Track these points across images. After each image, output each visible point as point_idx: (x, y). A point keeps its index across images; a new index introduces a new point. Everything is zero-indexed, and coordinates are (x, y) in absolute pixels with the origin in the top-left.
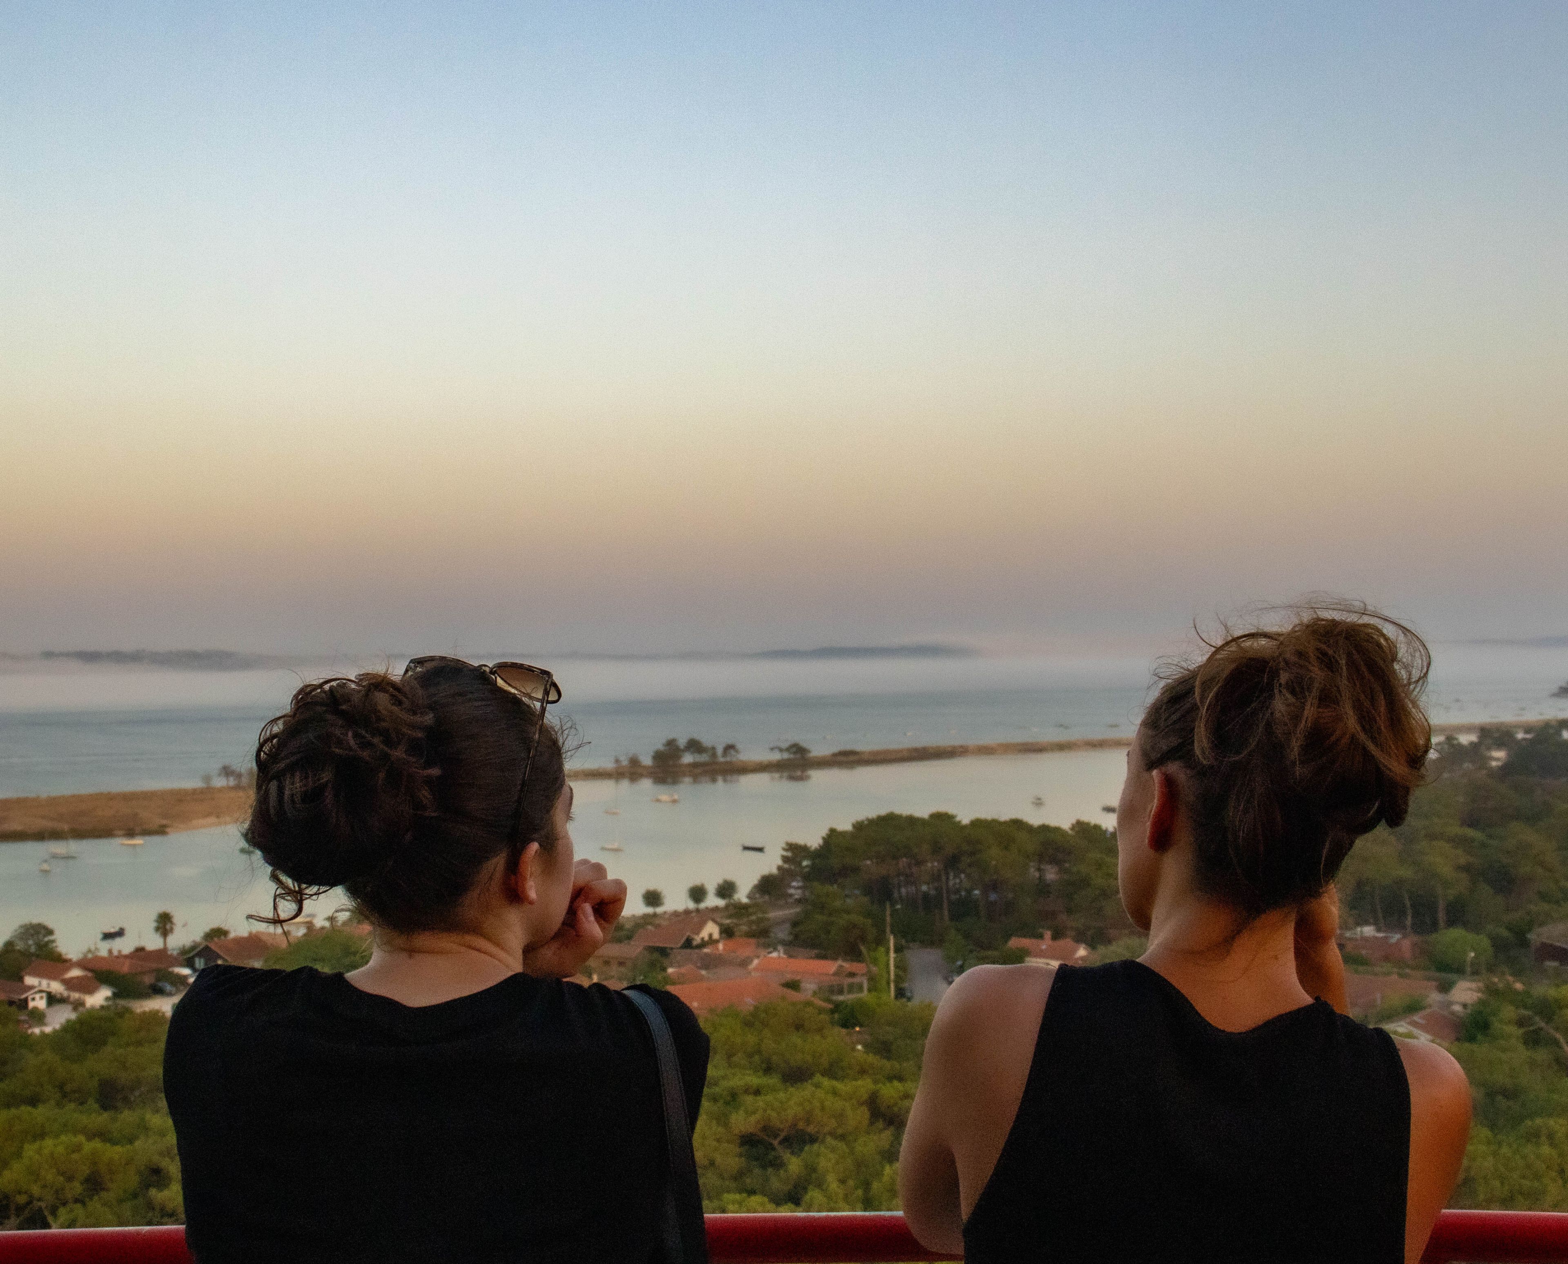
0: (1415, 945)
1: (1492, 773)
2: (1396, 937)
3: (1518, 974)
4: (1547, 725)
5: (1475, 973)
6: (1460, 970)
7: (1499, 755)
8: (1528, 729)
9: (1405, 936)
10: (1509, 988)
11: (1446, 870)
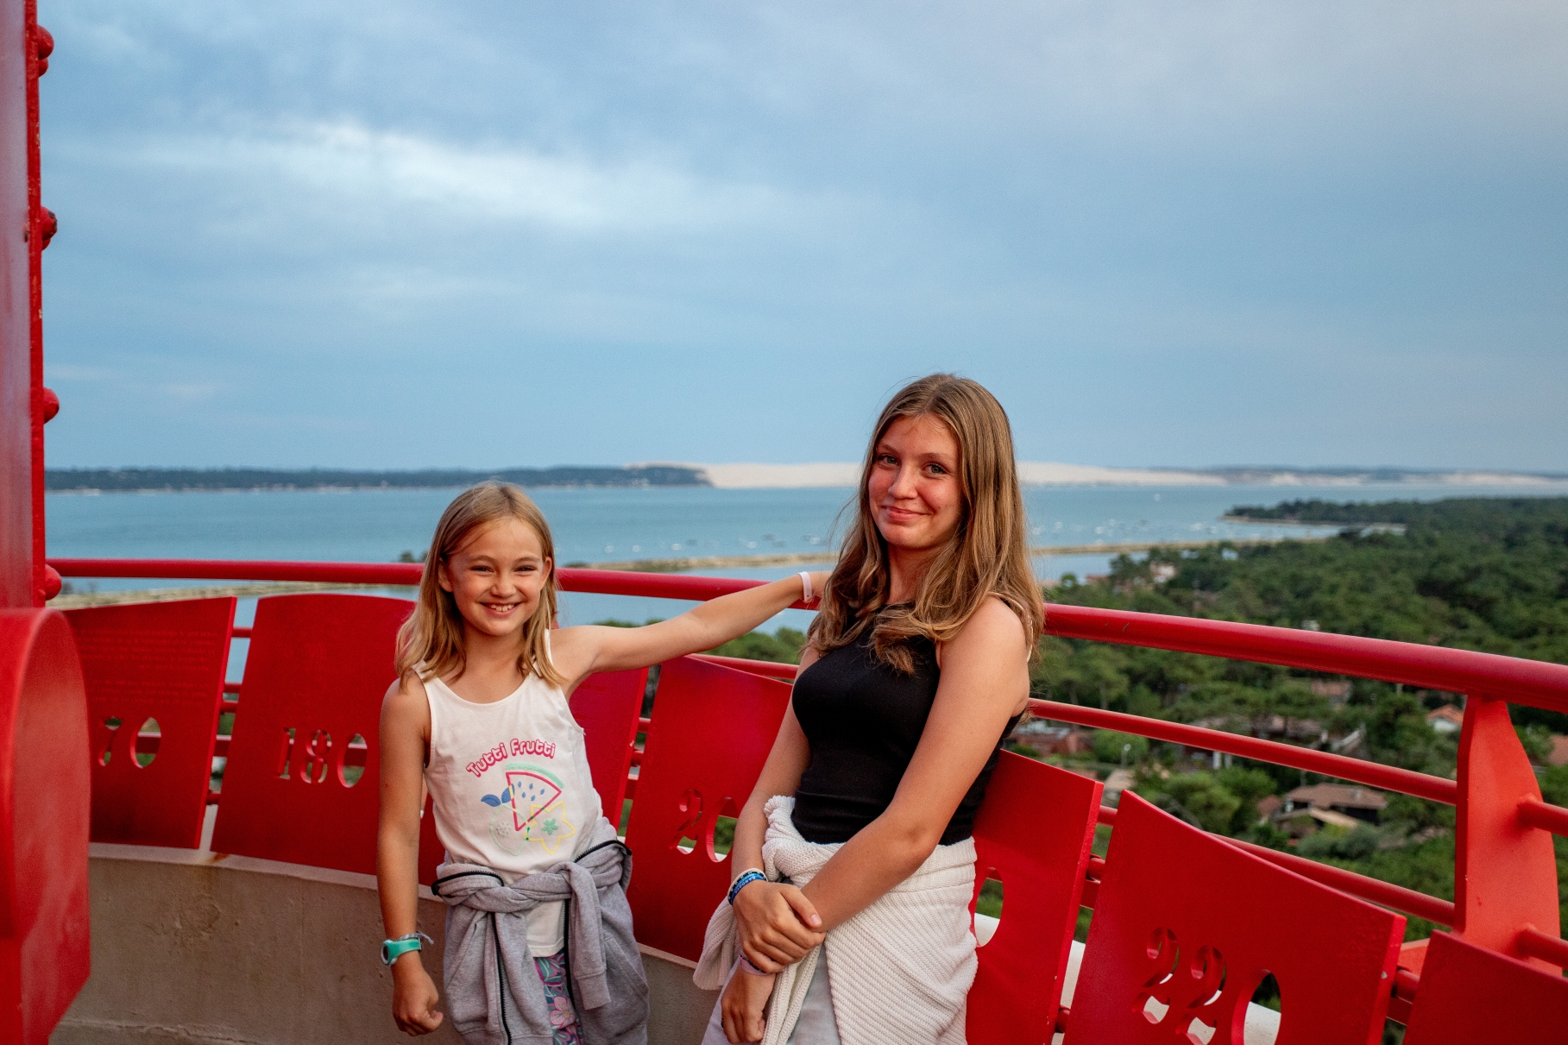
0: (1080, 740)
1: (1157, 588)
2: (1063, 733)
3: (1168, 765)
4: (1209, 547)
5: (1130, 764)
6: (1117, 762)
7: (1166, 572)
8: (1192, 550)
9: (1072, 731)
10: (1156, 777)
11: (1109, 673)
